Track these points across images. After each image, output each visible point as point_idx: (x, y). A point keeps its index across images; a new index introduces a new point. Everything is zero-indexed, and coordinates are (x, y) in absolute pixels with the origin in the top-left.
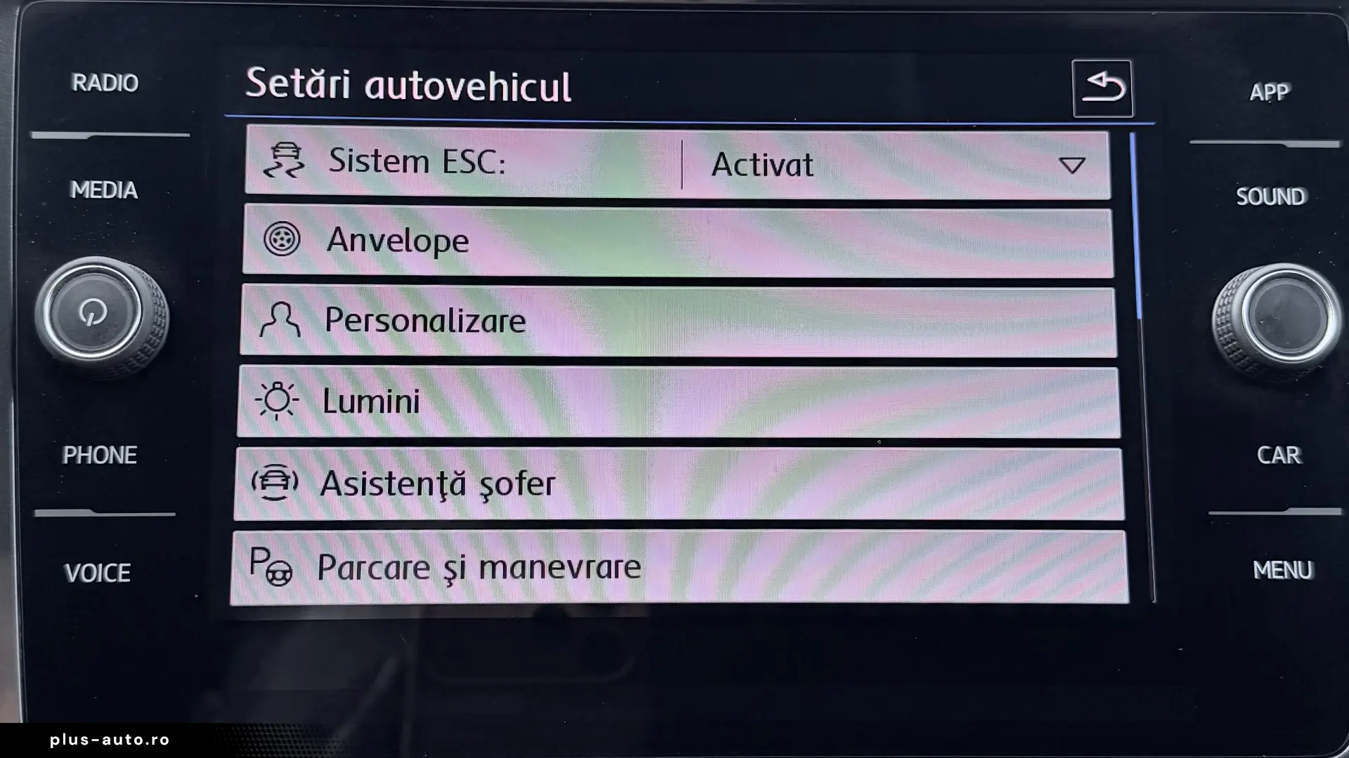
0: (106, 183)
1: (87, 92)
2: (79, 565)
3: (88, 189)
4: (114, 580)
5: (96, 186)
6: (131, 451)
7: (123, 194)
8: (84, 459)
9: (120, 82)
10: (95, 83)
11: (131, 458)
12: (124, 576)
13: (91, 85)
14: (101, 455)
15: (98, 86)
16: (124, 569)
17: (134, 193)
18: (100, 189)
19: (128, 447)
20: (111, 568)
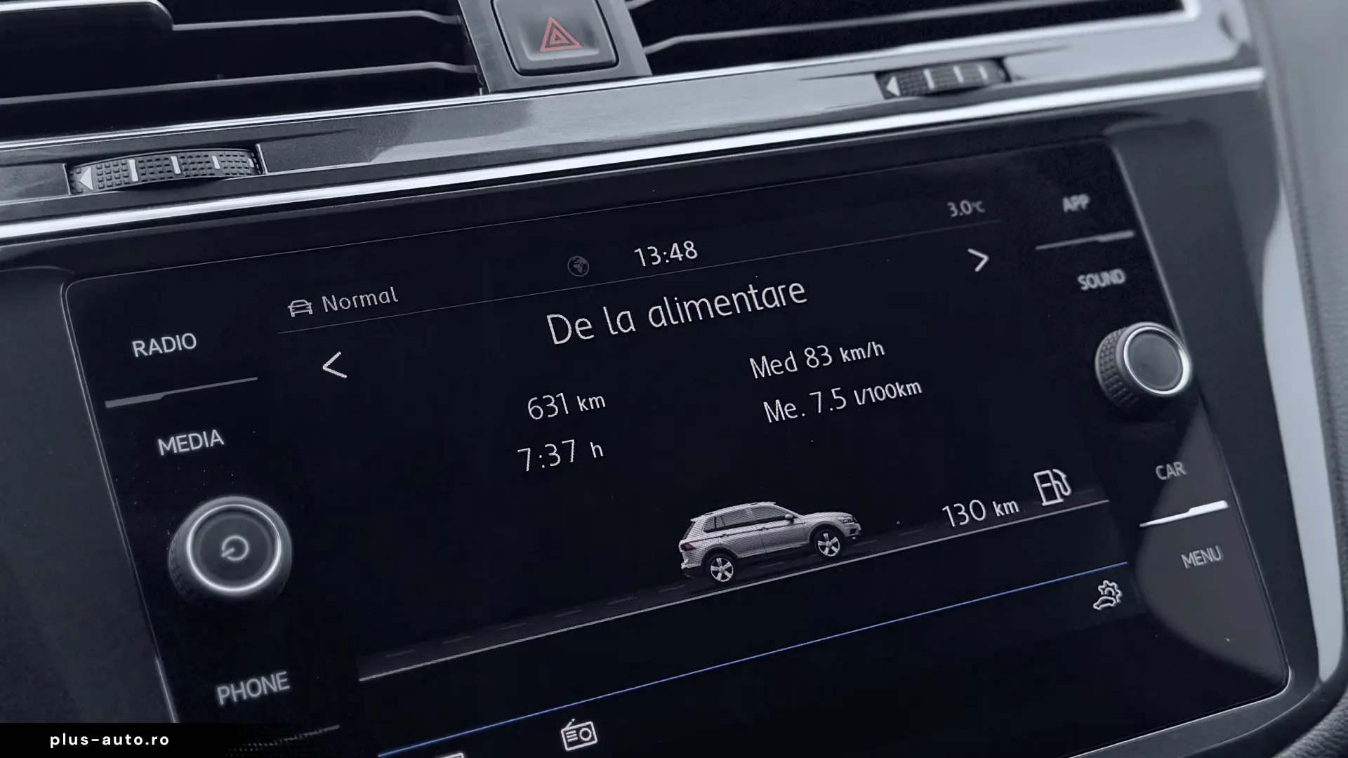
0: (190, 436)
1: (149, 356)
3: (176, 444)
5: (182, 440)
6: (282, 677)
7: (209, 441)
9: (179, 343)
10: (154, 347)
11: (283, 684)
13: (151, 349)
15: (158, 348)
17: (220, 439)
18: (186, 443)
19: (278, 674)
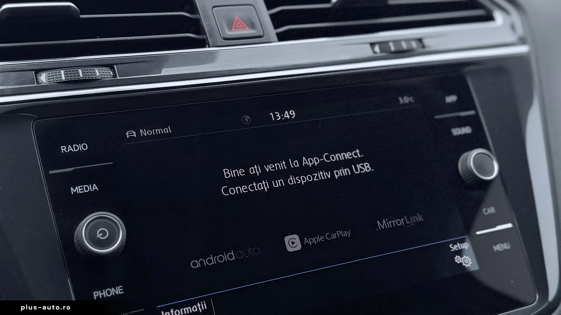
0: (84, 186)
3: (78, 189)
5: (81, 188)
6: (120, 288)
7: (92, 189)
8: (102, 295)
9: (80, 147)
13: (69, 150)
15: (72, 149)
17: (96, 188)
18: (82, 189)
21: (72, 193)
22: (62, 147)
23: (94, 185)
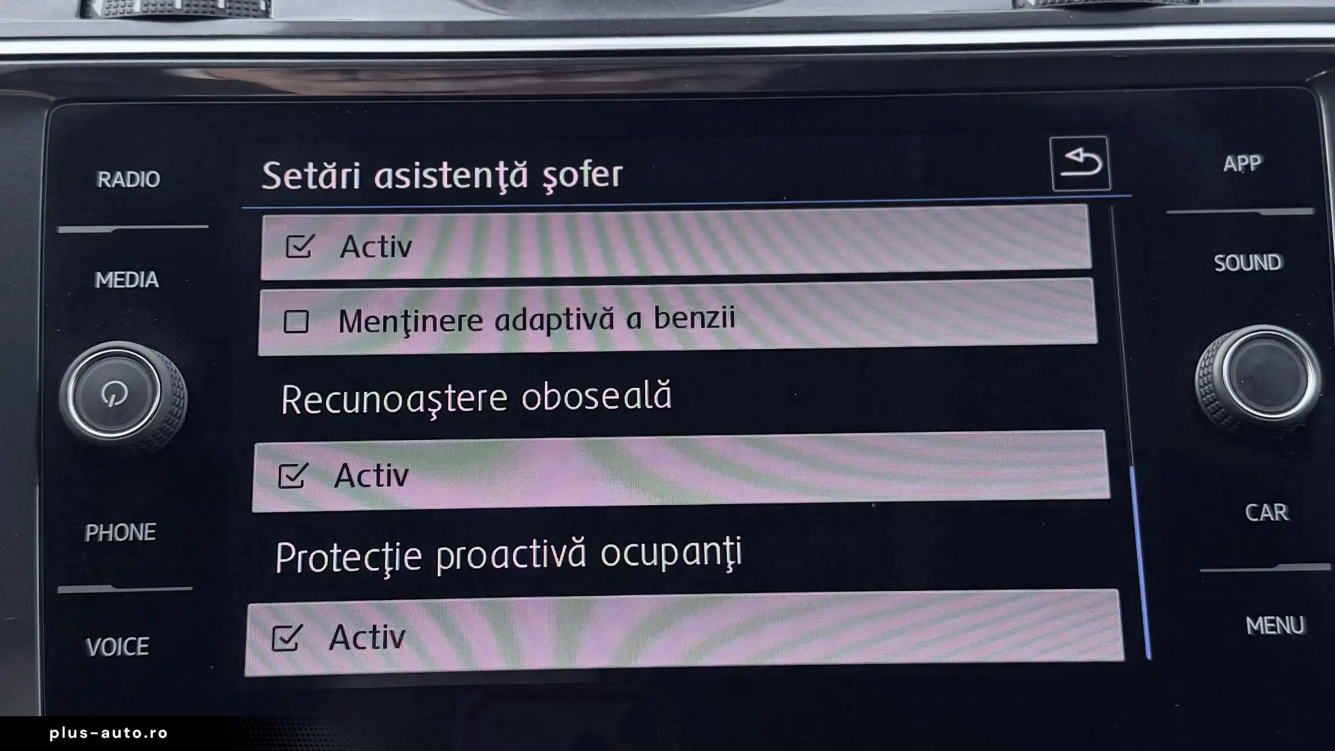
0: (129, 273)
1: (111, 188)
2: (100, 639)
3: (112, 279)
4: (134, 653)
5: (119, 276)
6: (150, 528)
7: (145, 283)
8: (105, 536)
9: (143, 179)
10: (118, 179)
11: (150, 535)
12: (143, 650)
13: (115, 182)
14: (121, 532)
15: (122, 182)
16: (143, 642)
17: (155, 282)
18: (122, 279)
19: (147, 524)
20: (129, 642)
21: (98, 286)
22: (101, 173)
23: (152, 274)
